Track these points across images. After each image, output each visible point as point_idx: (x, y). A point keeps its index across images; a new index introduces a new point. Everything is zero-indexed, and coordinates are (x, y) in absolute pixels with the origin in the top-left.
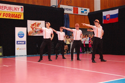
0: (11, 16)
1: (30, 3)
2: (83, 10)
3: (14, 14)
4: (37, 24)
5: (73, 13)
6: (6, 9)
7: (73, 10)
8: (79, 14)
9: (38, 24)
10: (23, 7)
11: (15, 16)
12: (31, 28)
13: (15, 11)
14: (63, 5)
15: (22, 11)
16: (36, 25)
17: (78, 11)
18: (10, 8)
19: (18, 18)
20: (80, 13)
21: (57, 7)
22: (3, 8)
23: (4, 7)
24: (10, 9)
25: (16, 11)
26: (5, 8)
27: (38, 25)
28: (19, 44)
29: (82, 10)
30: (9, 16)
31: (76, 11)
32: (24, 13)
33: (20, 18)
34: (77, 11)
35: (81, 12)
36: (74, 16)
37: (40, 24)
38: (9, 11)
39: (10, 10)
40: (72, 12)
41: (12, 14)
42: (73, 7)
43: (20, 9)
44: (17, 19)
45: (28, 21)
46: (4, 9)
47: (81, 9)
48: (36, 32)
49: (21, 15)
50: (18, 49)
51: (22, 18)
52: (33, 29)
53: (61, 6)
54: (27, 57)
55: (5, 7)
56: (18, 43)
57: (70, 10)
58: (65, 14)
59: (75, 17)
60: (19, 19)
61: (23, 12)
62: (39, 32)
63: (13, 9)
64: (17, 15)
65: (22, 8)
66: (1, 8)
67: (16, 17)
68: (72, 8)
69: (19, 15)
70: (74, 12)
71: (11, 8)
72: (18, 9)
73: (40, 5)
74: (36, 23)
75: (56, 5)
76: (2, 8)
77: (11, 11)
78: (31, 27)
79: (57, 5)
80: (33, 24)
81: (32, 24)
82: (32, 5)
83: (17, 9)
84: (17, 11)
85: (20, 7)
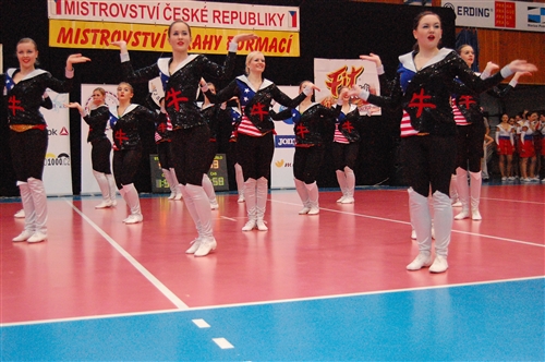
0: (254, 46)
2: (536, 12)
3: (266, 40)
4: (349, 72)
6: (236, 21)
7: (496, 14)
8: (517, 28)
10: (297, 9)
11: (270, 44)
12: (326, 86)
13: (268, 28)
15: (294, 25)
16: (344, 75)
17: (514, 16)
18: (252, 16)
19: (282, 51)
20: (522, 24)
21: (428, 5)
22: (226, 20)
23: (229, 15)
24: (252, 21)
25: (272, 27)
26: (233, 18)
27: (355, 73)
28: (283, 146)
29: (532, 12)
30: (249, 45)
31: (505, 14)
32: (301, 33)
33: (288, 51)
34: (509, 15)
35: (530, 21)
36: (496, 37)
37: (361, 70)
38: (247, 26)
39: (250, 24)
41: (259, 39)
43: (288, 19)
44: (278, 54)
45: (316, 61)
46: (229, 20)
47: (530, 8)
49: (290, 40)
50: (279, 165)
51: (295, 51)
52: (334, 92)
55: (234, 15)
56: (282, 141)
57: (481, 12)
58: (458, 32)
59: (501, 42)
60: (285, 54)
61: (298, 28)
63: (262, 21)
64: (275, 40)
65: (293, 13)
66: (221, 18)
67: (271, 47)
69: (284, 40)
71: (256, 18)
72: (281, 20)
74: (346, 69)
76: (224, 17)
77: (256, 26)
78: (329, 85)
80: (335, 71)
81: (330, 73)
83: (276, 19)
84: (278, 28)
85: (285, 10)
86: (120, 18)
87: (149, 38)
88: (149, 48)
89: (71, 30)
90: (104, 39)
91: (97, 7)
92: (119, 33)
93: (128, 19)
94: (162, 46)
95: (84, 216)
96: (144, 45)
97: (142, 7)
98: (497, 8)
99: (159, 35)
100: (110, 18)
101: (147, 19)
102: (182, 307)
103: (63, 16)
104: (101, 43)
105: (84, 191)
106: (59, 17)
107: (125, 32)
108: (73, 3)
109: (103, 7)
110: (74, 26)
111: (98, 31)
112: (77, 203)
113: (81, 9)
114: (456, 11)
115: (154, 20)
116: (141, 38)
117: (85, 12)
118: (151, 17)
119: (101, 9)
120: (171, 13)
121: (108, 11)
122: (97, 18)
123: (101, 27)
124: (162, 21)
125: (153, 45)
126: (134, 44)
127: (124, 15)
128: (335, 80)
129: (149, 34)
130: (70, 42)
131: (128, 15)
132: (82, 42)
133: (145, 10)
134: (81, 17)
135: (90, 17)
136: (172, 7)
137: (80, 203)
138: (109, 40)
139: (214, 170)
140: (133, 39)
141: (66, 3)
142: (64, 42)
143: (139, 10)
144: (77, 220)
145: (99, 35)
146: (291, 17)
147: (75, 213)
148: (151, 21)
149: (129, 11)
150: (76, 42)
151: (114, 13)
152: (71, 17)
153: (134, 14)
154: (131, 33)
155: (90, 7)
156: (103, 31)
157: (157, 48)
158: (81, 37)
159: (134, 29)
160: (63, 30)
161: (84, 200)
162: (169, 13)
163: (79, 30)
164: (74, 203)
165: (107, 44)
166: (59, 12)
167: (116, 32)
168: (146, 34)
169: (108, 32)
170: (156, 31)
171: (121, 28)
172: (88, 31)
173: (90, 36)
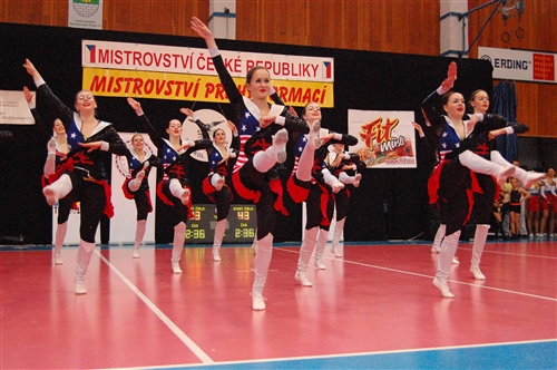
0: (287, 97)
1: (362, 45)
3: (300, 90)
4: (384, 123)
5: (531, 79)
7: (535, 66)
9: (389, 124)
10: (331, 60)
11: (303, 94)
12: (360, 138)
13: (302, 78)
14: (490, 46)
15: (329, 76)
16: (379, 127)
17: (553, 69)
18: (286, 66)
21: (464, 57)
23: (263, 65)
24: (286, 72)
25: (306, 78)
30: (283, 96)
31: (544, 67)
32: (335, 84)
33: (322, 102)
34: (547, 67)
36: (535, 90)
37: (396, 122)
38: (281, 77)
39: (284, 74)
40: (527, 75)
41: (293, 89)
42: (532, 53)
43: (322, 70)
45: (350, 111)
48: (379, 153)
49: (324, 91)
51: (329, 102)
52: (368, 143)
53: (484, 52)
54: (345, 247)
55: (268, 65)
57: (519, 65)
58: (495, 84)
59: (539, 95)
61: (332, 79)
62: (391, 154)
63: (296, 71)
64: (309, 90)
65: (327, 64)
67: (305, 98)
68: (528, 56)
69: (318, 91)
70: (535, 72)
71: (290, 69)
72: (315, 70)
73: (400, 51)
74: (380, 120)
75: (461, 49)
77: (290, 77)
78: (363, 136)
79: (467, 49)
80: (369, 123)
81: (364, 125)
82: (365, 52)
83: (310, 70)
84: (312, 78)
85: (319, 61)
86: (153, 67)
87: (182, 87)
88: (182, 97)
89: (104, 78)
90: (136, 88)
91: (131, 56)
92: (152, 82)
93: (161, 68)
94: (195, 96)
95: (111, 266)
96: (177, 94)
97: (176, 56)
98: (535, 60)
99: (192, 84)
100: (144, 67)
101: (180, 68)
102: (207, 361)
103: (97, 64)
104: (134, 92)
105: (112, 240)
106: (92, 65)
107: (158, 81)
108: (107, 51)
109: (137, 56)
110: (108, 74)
111: (131, 79)
112: (105, 253)
113: (115, 57)
114: (493, 64)
115: (187, 69)
116: (174, 87)
117: (119, 60)
118: (185, 67)
119: (135, 58)
120: (205, 63)
121: (141, 60)
122: (131, 66)
123: (134, 76)
124: (195, 70)
125: (186, 94)
126: (166, 93)
127: (158, 64)
128: (369, 132)
129: (182, 83)
130: (103, 90)
131: (161, 64)
132: (115, 91)
133: (179, 59)
134: (114, 66)
135: (124, 65)
136: (205, 57)
137: (108, 252)
138: (142, 89)
139: (244, 221)
140: (165, 88)
141: (101, 51)
142: (97, 90)
143: (172, 59)
144: (104, 269)
145: (132, 84)
146: (325, 68)
147: (102, 262)
148: (185, 71)
149: (163, 61)
150: (109, 90)
151: (148, 62)
152: (105, 65)
153: (167, 63)
154: (164, 82)
155: (124, 56)
156: (136, 80)
157: (190, 98)
158: (114, 85)
159: (167, 78)
160: (96, 78)
161: (111, 250)
162: (202, 63)
163: (112, 79)
164: (102, 252)
165: (140, 93)
166: (93, 60)
167: (149, 81)
168: (179, 83)
169: (141, 81)
170: (188, 80)
171: (154, 77)
172: (121, 79)
173: (124, 84)
